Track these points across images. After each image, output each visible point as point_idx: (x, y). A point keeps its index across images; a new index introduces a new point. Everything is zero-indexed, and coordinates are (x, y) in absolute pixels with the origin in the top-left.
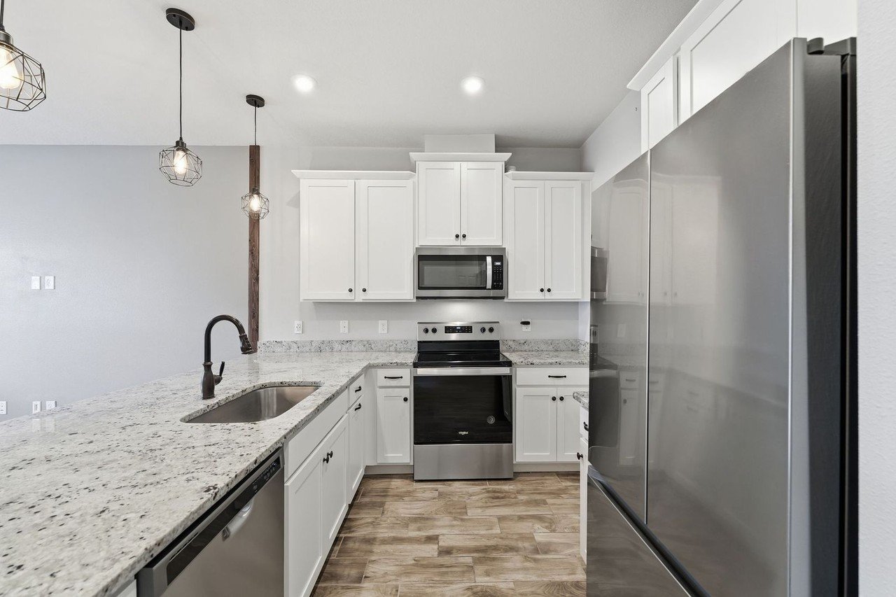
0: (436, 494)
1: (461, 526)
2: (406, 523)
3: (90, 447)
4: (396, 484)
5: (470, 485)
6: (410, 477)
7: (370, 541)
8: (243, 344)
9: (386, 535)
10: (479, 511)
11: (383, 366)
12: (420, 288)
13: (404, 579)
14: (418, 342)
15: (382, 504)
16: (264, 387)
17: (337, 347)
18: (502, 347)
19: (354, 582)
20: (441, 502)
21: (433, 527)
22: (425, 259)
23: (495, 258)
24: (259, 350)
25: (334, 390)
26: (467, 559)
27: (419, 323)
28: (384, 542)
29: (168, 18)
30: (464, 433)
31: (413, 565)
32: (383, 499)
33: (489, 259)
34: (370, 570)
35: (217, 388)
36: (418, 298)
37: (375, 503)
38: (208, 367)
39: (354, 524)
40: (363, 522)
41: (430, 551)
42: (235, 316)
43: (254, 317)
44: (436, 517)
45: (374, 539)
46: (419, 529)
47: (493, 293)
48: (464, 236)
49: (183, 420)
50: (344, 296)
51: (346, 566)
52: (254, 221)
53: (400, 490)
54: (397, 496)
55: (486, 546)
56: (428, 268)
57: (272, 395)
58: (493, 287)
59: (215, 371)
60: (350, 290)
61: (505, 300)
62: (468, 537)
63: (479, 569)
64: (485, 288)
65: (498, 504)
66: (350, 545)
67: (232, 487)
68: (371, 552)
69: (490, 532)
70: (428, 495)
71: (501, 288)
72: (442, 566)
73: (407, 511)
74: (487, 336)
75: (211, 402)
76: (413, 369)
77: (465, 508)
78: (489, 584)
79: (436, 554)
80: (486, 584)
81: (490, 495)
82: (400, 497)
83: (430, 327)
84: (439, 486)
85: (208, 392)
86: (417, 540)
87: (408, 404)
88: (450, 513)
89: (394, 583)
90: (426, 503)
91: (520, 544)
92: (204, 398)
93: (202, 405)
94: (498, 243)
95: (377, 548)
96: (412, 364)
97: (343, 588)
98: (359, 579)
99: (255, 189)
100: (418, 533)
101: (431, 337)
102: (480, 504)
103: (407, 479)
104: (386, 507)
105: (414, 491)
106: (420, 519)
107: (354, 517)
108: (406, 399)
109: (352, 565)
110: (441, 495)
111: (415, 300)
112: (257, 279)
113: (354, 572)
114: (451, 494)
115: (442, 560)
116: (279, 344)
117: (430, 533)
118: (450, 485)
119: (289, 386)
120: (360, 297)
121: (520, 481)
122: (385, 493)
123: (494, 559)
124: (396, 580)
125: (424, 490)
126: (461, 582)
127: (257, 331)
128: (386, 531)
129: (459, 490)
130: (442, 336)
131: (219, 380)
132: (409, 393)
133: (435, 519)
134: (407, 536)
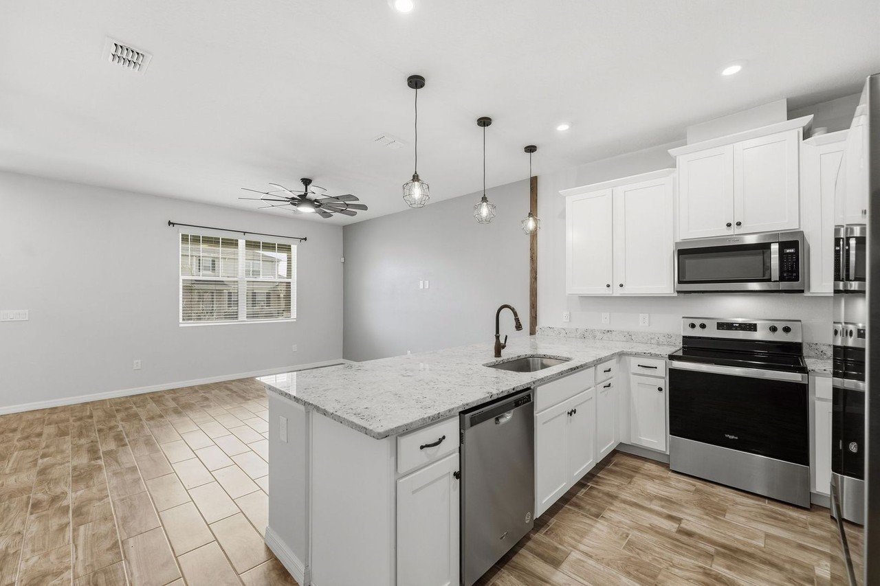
0: (693, 488)
1: (712, 522)
2: (652, 498)
3: (444, 369)
4: (649, 466)
5: (738, 494)
6: (666, 466)
7: (613, 497)
8: (517, 324)
9: (629, 499)
10: (743, 520)
11: (636, 355)
12: (680, 282)
13: (636, 533)
14: (683, 337)
15: (631, 477)
16: (533, 356)
17: (599, 335)
18: (805, 351)
19: (594, 516)
20: (697, 497)
21: (679, 511)
22: (685, 254)
23: (783, 246)
24: (537, 333)
25: (578, 364)
26: (711, 549)
27: (683, 317)
28: (625, 502)
29: (479, 124)
30: (733, 437)
31: (649, 528)
32: (633, 474)
33: (775, 248)
34: (607, 514)
35: (503, 352)
36: (678, 292)
37: (625, 473)
38: (498, 337)
39: (601, 480)
40: (609, 482)
41: (671, 526)
42: (512, 306)
43: (533, 308)
44: (685, 505)
45: (616, 497)
46: (663, 507)
47: (784, 285)
48: (739, 224)
49: (484, 365)
50: (603, 291)
51: (589, 504)
52: (534, 235)
53: (653, 473)
54: (647, 476)
55: (737, 548)
56: (690, 262)
57: (538, 364)
58: (782, 279)
59: (502, 341)
60: (608, 286)
61: (806, 294)
62: (719, 534)
63: (719, 560)
64: (769, 280)
65: (773, 523)
66: (595, 493)
67: (500, 396)
68: (611, 504)
69: (750, 541)
70: (682, 485)
71: (797, 279)
72: (678, 540)
73: (656, 490)
74: (780, 337)
75: (499, 359)
76: (668, 360)
77: (725, 511)
78: (727, 575)
79: (674, 530)
80: (724, 574)
81: (762, 511)
82: (651, 477)
83: (697, 323)
84: (699, 484)
85: (498, 354)
86: (659, 514)
87: (662, 394)
88: (704, 508)
89: (626, 531)
90: (678, 491)
91: (787, 566)
92: (495, 357)
93: (494, 360)
94: (791, 225)
95: (616, 503)
96: (667, 356)
97: (583, 515)
98: (597, 516)
99: (533, 213)
100: (661, 509)
101: (698, 332)
102: (747, 515)
103: (663, 466)
104: (634, 479)
105: (667, 478)
106: (667, 501)
107: (603, 476)
108: (660, 389)
109: (594, 505)
110: (697, 491)
111: (676, 294)
112: (536, 278)
113: (593, 510)
114: (712, 494)
115: (678, 536)
116: (552, 330)
117: (674, 514)
118: (712, 487)
119: (550, 358)
120: (618, 292)
121: (820, 515)
122: (636, 470)
123: (743, 562)
124: (629, 530)
125: (679, 481)
126: (696, 560)
127: (536, 318)
128: (631, 496)
129: (722, 494)
130: (712, 332)
131: (504, 347)
132: (664, 383)
133: (683, 506)
134: (649, 507)
